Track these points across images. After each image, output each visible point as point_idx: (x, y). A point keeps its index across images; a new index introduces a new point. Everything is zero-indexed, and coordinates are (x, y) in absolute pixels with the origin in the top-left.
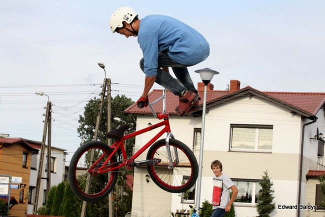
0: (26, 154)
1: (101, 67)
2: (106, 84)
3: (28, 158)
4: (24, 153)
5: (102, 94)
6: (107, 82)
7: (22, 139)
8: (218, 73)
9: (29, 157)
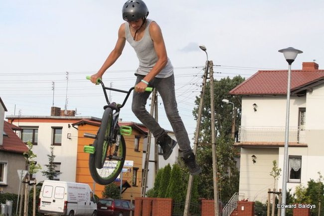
0: (138, 138)
1: (202, 49)
2: (208, 66)
3: (140, 142)
4: (136, 137)
5: (204, 76)
6: (209, 64)
7: (134, 123)
8: (301, 52)
9: (141, 140)
